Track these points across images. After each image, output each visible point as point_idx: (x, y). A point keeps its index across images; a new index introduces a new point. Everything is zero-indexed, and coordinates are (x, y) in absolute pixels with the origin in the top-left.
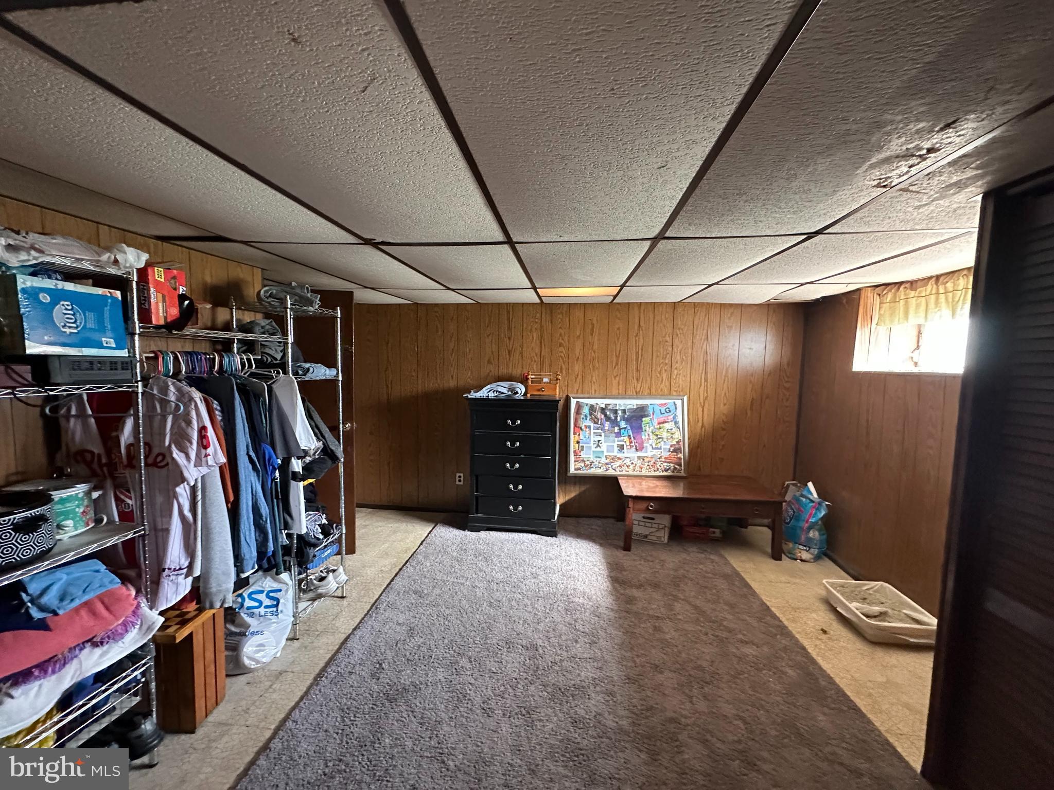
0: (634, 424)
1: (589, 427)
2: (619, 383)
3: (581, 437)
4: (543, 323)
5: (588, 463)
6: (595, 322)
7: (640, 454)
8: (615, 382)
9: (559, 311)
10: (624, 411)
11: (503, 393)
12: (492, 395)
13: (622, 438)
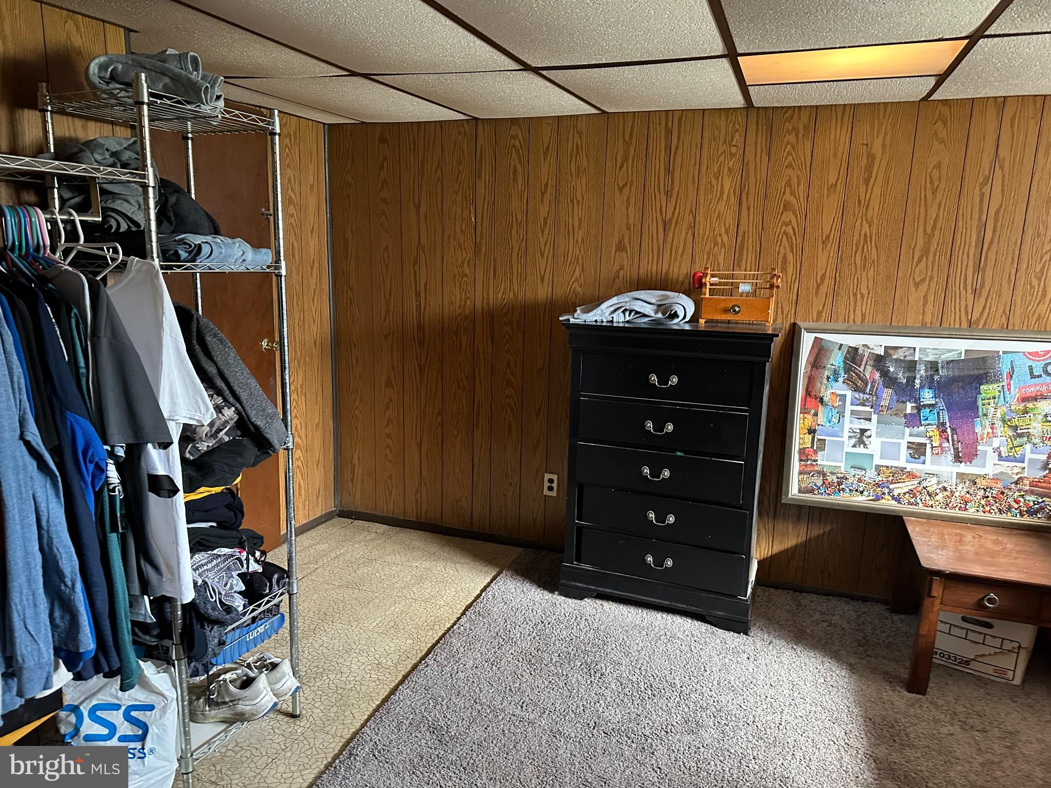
0: (956, 397)
1: (843, 398)
2: (925, 298)
3: (821, 419)
4: (749, 156)
5: (832, 478)
6: (877, 149)
7: (963, 468)
8: (915, 296)
9: (788, 126)
10: (933, 366)
11: (645, 316)
12: (620, 319)
13: (922, 428)
